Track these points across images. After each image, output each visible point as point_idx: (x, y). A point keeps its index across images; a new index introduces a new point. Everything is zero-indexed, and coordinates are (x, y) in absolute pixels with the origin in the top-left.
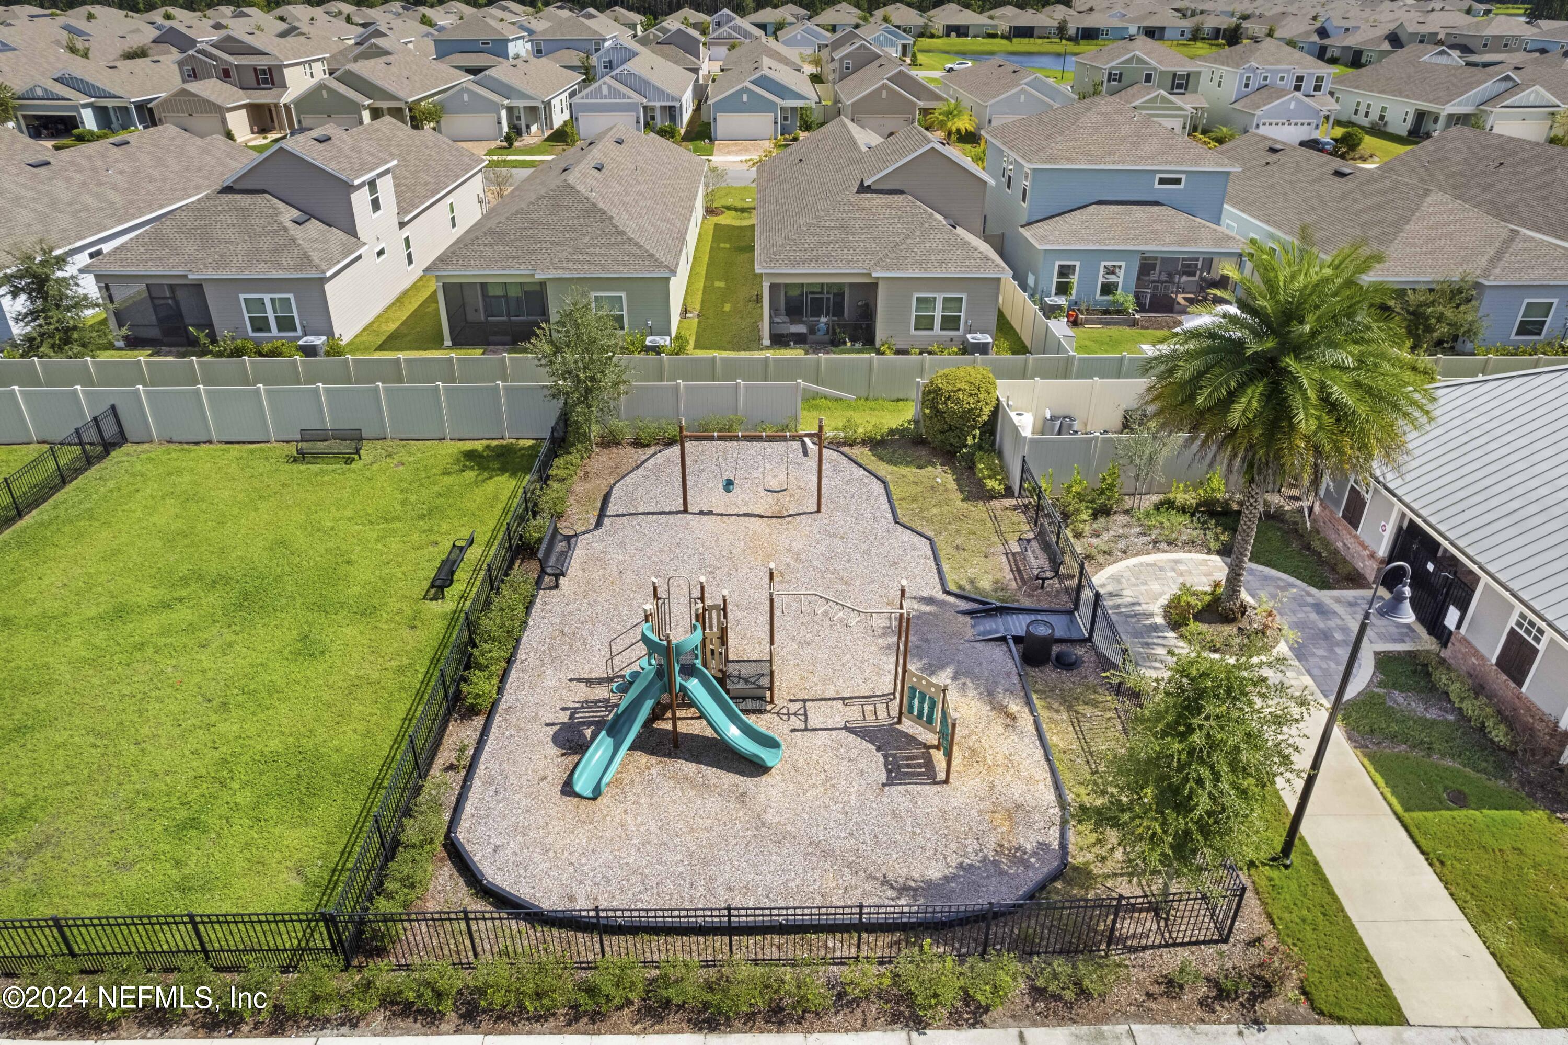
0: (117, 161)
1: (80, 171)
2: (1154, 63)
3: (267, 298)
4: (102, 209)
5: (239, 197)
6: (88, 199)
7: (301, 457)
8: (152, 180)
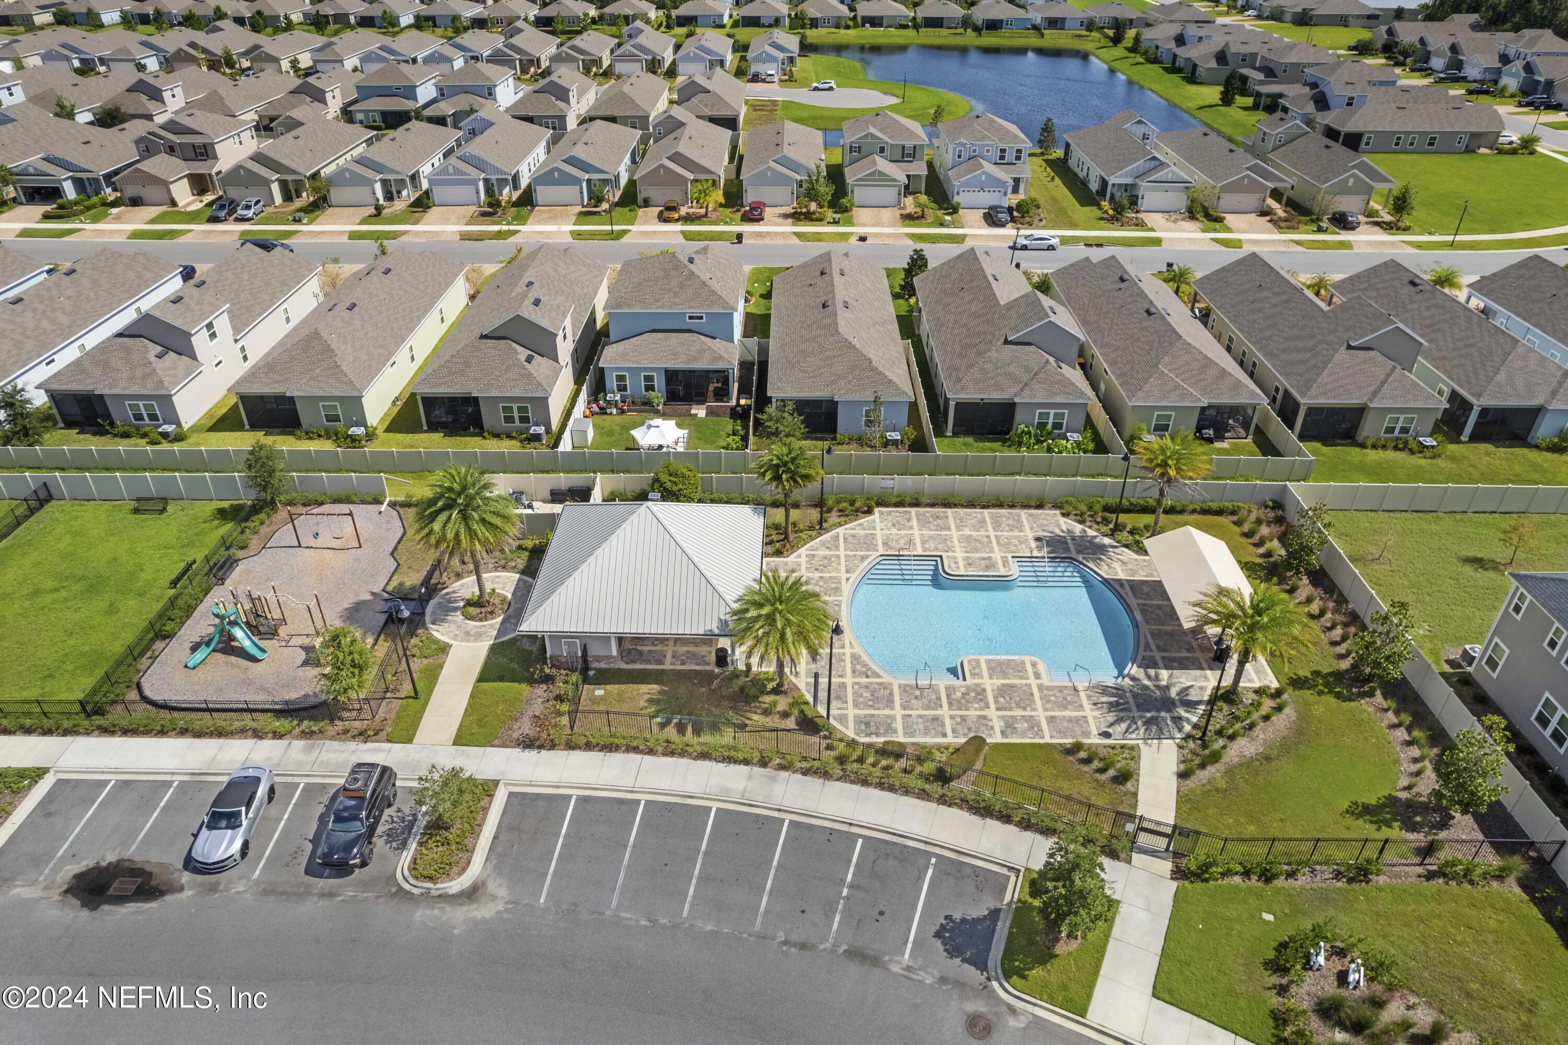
0: (67, 288)
1: (41, 302)
2: (885, 138)
3: (141, 403)
4: (53, 331)
5: (126, 339)
6: (46, 324)
7: (136, 511)
8: (88, 300)
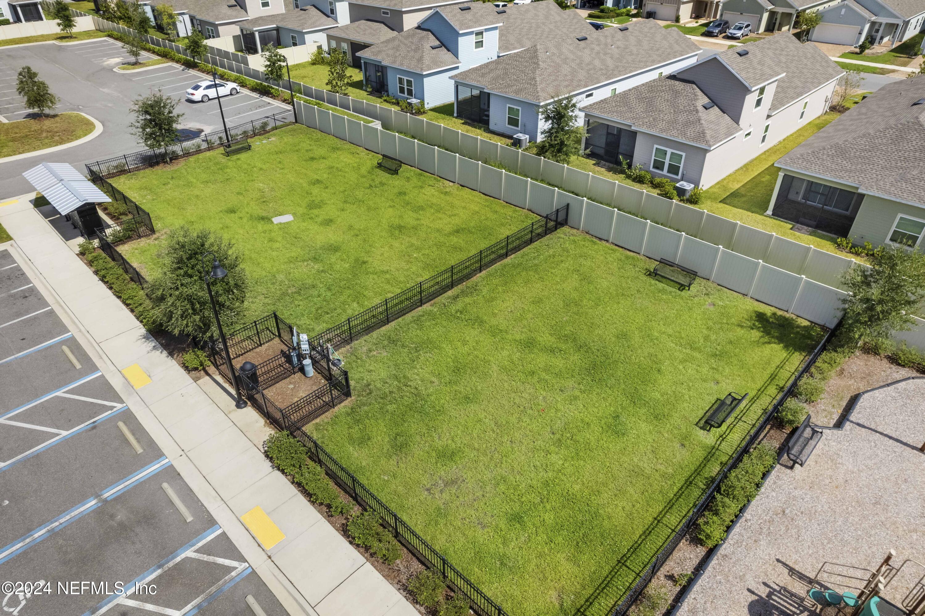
0: (618, 40)
3: (669, 151)
4: (601, 69)
5: (677, 83)
6: (597, 63)
7: (653, 274)
8: (632, 54)
